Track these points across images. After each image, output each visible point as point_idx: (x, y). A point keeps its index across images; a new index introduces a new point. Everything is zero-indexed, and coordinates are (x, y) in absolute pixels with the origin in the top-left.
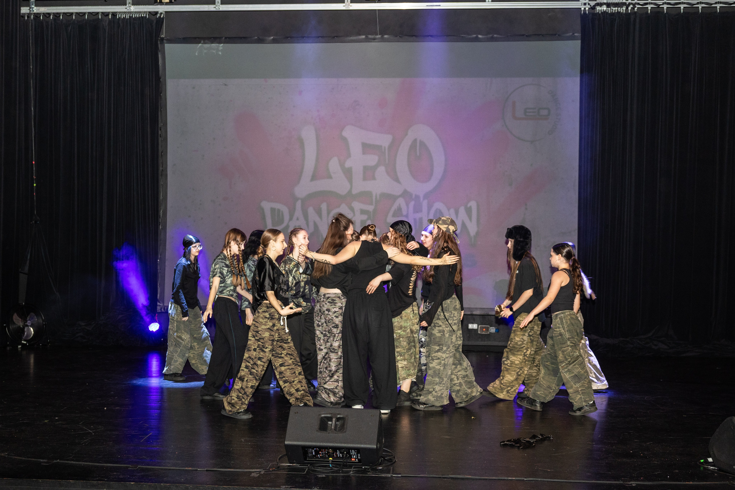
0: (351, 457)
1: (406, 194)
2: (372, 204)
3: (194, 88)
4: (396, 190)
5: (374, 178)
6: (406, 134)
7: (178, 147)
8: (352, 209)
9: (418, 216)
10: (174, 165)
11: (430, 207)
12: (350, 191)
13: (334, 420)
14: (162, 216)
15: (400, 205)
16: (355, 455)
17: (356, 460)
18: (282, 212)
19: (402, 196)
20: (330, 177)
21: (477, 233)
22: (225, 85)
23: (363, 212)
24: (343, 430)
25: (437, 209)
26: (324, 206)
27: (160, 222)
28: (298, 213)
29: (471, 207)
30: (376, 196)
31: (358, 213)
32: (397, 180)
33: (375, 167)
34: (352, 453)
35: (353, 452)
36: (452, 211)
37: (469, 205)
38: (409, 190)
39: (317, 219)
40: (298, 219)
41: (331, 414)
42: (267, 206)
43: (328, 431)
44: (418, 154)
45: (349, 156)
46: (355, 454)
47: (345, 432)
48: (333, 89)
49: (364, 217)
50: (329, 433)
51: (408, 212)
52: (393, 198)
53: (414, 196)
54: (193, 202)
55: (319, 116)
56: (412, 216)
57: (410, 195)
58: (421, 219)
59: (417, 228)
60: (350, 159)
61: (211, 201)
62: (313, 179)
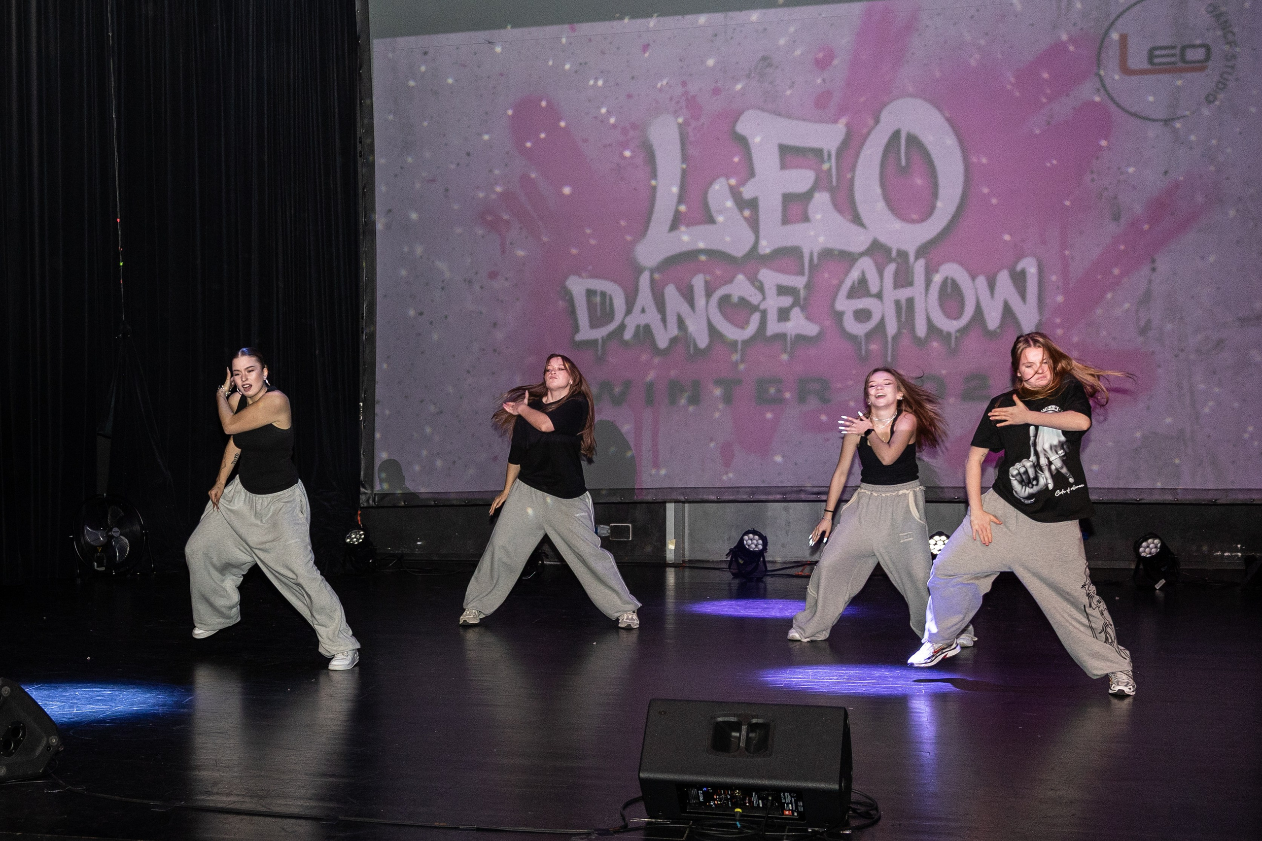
0: (782, 807)
1: (877, 250)
2: (803, 274)
3: (426, 53)
4: (858, 241)
5: (806, 219)
6: (877, 122)
7: (396, 176)
9: (903, 294)
10: (390, 211)
11: (930, 275)
12: (754, 249)
13: (744, 730)
14: (366, 314)
15: (863, 273)
16: (791, 803)
17: (793, 814)
18: (610, 297)
19: (868, 253)
20: (711, 220)
22: (490, 43)
23: (782, 290)
25: (945, 279)
26: (698, 282)
27: (363, 327)
28: (644, 297)
29: (1023, 272)
30: (811, 256)
31: (771, 294)
32: (857, 220)
33: (807, 196)
34: (785, 798)
35: (788, 796)
36: (981, 280)
37: (1019, 267)
38: (883, 239)
39: (685, 309)
40: (643, 311)
41: (738, 715)
42: (578, 286)
43: (731, 752)
44: (903, 162)
46: (791, 801)
47: (768, 752)
48: (716, 35)
49: (787, 301)
50: (734, 757)
51: (882, 286)
52: (848, 258)
53: (894, 254)
54: (427, 284)
55: (686, 93)
56: (891, 294)
57: (887, 250)
58: (910, 301)
59: (903, 319)
60: (753, 180)
61: (465, 280)
62: (675, 226)
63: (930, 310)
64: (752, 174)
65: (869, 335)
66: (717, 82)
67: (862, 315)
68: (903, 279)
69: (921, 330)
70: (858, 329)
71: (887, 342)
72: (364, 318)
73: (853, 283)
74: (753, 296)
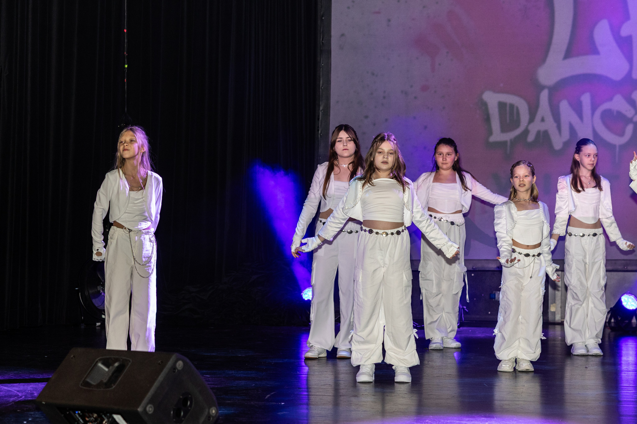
10: (343, 35)
12: (629, 75)
18: (517, 108)
20: (596, 52)
26: (586, 99)
27: (318, 127)
28: (544, 109)
39: (575, 120)
40: (543, 120)
42: (491, 99)
54: (372, 94)
60: (629, 22)
61: (402, 92)
62: (568, 54)
64: (627, 17)
72: (320, 119)
74: (629, 111)
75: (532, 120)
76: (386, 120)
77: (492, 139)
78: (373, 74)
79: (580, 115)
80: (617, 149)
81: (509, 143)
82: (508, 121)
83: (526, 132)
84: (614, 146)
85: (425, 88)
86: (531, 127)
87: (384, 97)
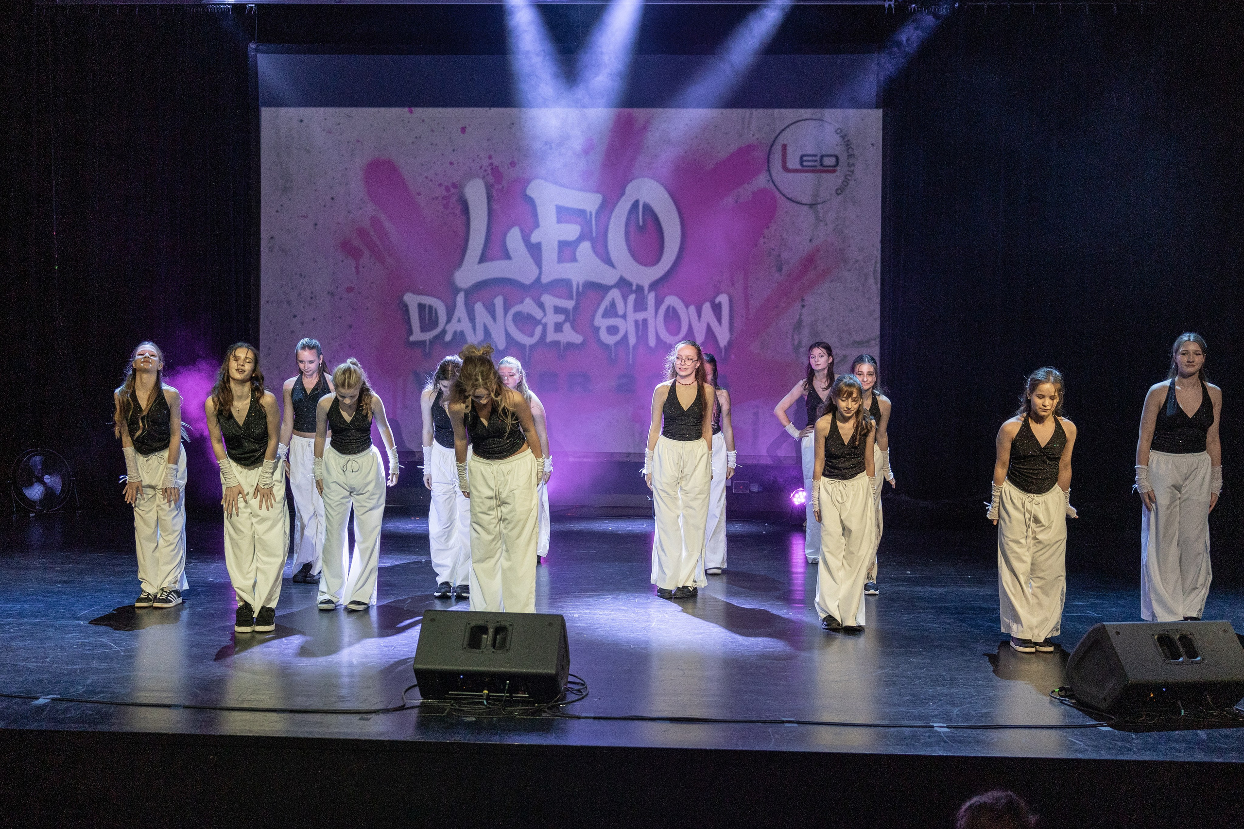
0: (517, 688)
1: (623, 284)
2: (572, 298)
3: (301, 121)
4: (609, 277)
5: (574, 259)
6: (623, 194)
7: (277, 211)
8: (541, 306)
9: (640, 316)
10: (272, 238)
11: (658, 303)
12: (538, 279)
13: (491, 632)
15: (613, 300)
16: (523, 686)
17: (524, 694)
18: (436, 310)
19: (616, 286)
20: (508, 257)
21: (730, 344)
22: (349, 117)
23: (558, 310)
24: (505, 647)
25: (669, 307)
26: (499, 302)
28: (460, 310)
29: (720, 304)
30: (578, 285)
31: (550, 310)
32: (609, 262)
33: (576, 243)
34: (519, 682)
36: (692, 309)
37: (717, 301)
38: (628, 277)
39: (489, 321)
40: (459, 321)
41: (487, 622)
42: (412, 300)
43: (482, 648)
44: (641, 223)
45: (536, 225)
47: (507, 650)
49: (561, 318)
50: (482, 652)
51: (626, 309)
52: (602, 289)
53: (634, 288)
54: (300, 294)
55: (491, 164)
56: (632, 316)
57: (631, 285)
58: (645, 321)
59: (640, 333)
60: (538, 230)
61: (329, 293)
62: (483, 259)
63: (658, 328)
65: (617, 344)
66: (513, 157)
67: (613, 330)
68: (640, 306)
69: (652, 342)
70: (610, 340)
71: (629, 349)
73: (607, 306)
74: (538, 314)
75: (449, 321)
76: (314, 319)
77: (412, 339)
78: (301, 275)
79: (494, 318)
80: (528, 349)
81: (428, 342)
82: (427, 322)
83: (444, 332)
84: (524, 346)
85: (349, 290)
86: (447, 328)
87: (312, 298)
